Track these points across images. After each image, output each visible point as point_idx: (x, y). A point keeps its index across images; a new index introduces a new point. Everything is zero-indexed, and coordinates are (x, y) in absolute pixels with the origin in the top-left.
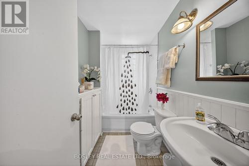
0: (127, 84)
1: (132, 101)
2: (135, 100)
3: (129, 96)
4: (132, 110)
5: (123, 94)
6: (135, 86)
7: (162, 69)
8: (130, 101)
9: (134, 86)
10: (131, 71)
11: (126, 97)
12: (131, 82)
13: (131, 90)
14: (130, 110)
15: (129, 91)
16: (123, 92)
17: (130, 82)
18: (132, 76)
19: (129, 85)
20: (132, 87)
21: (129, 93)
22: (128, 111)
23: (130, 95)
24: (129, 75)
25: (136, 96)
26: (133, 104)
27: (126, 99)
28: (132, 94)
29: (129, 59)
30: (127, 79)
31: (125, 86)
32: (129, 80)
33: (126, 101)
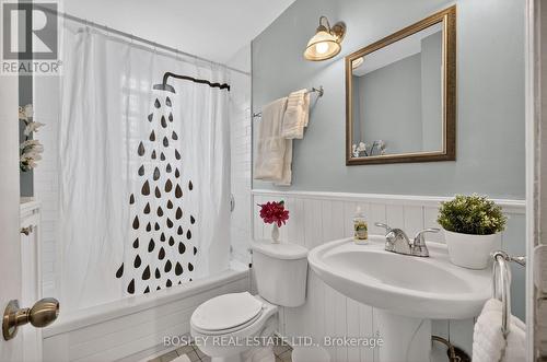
0: (161, 184)
1: (178, 239)
2: (189, 236)
3: (170, 224)
4: (179, 270)
5: (144, 220)
6: (191, 187)
7: (273, 138)
8: (172, 242)
9: (185, 189)
10: (175, 137)
11: (157, 227)
12: (177, 175)
13: (177, 203)
14: (172, 275)
15: (170, 205)
16: (147, 210)
17: (171, 176)
18: (178, 156)
19: (168, 187)
20: (179, 193)
21: (170, 214)
22: (165, 276)
23: (173, 219)
24: (169, 152)
25: (193, 221)
26: (182, 249)
27: (156, 235)
28: (179, 214)
29: (168, 94)
30: (162, 166)
31: (152, 190)
32: (169, 168)
33: (159, 245)
